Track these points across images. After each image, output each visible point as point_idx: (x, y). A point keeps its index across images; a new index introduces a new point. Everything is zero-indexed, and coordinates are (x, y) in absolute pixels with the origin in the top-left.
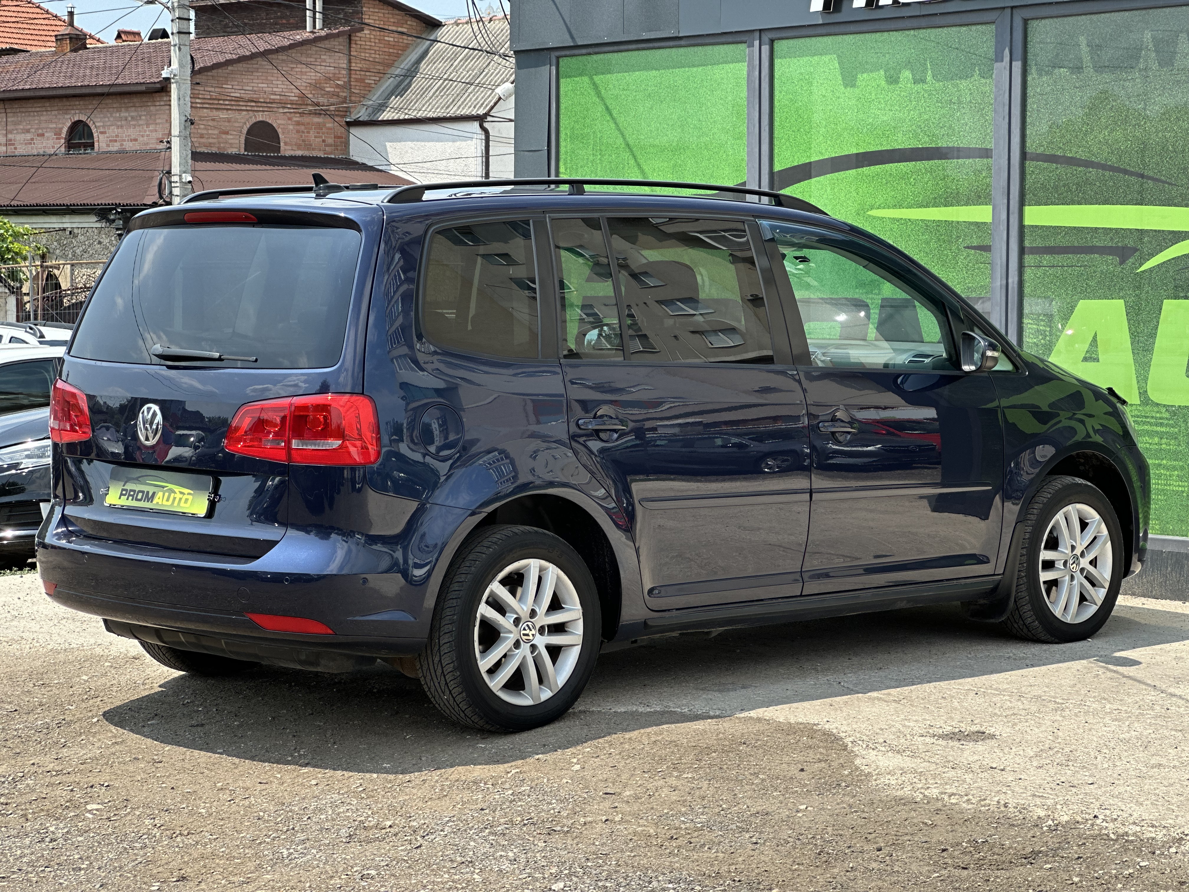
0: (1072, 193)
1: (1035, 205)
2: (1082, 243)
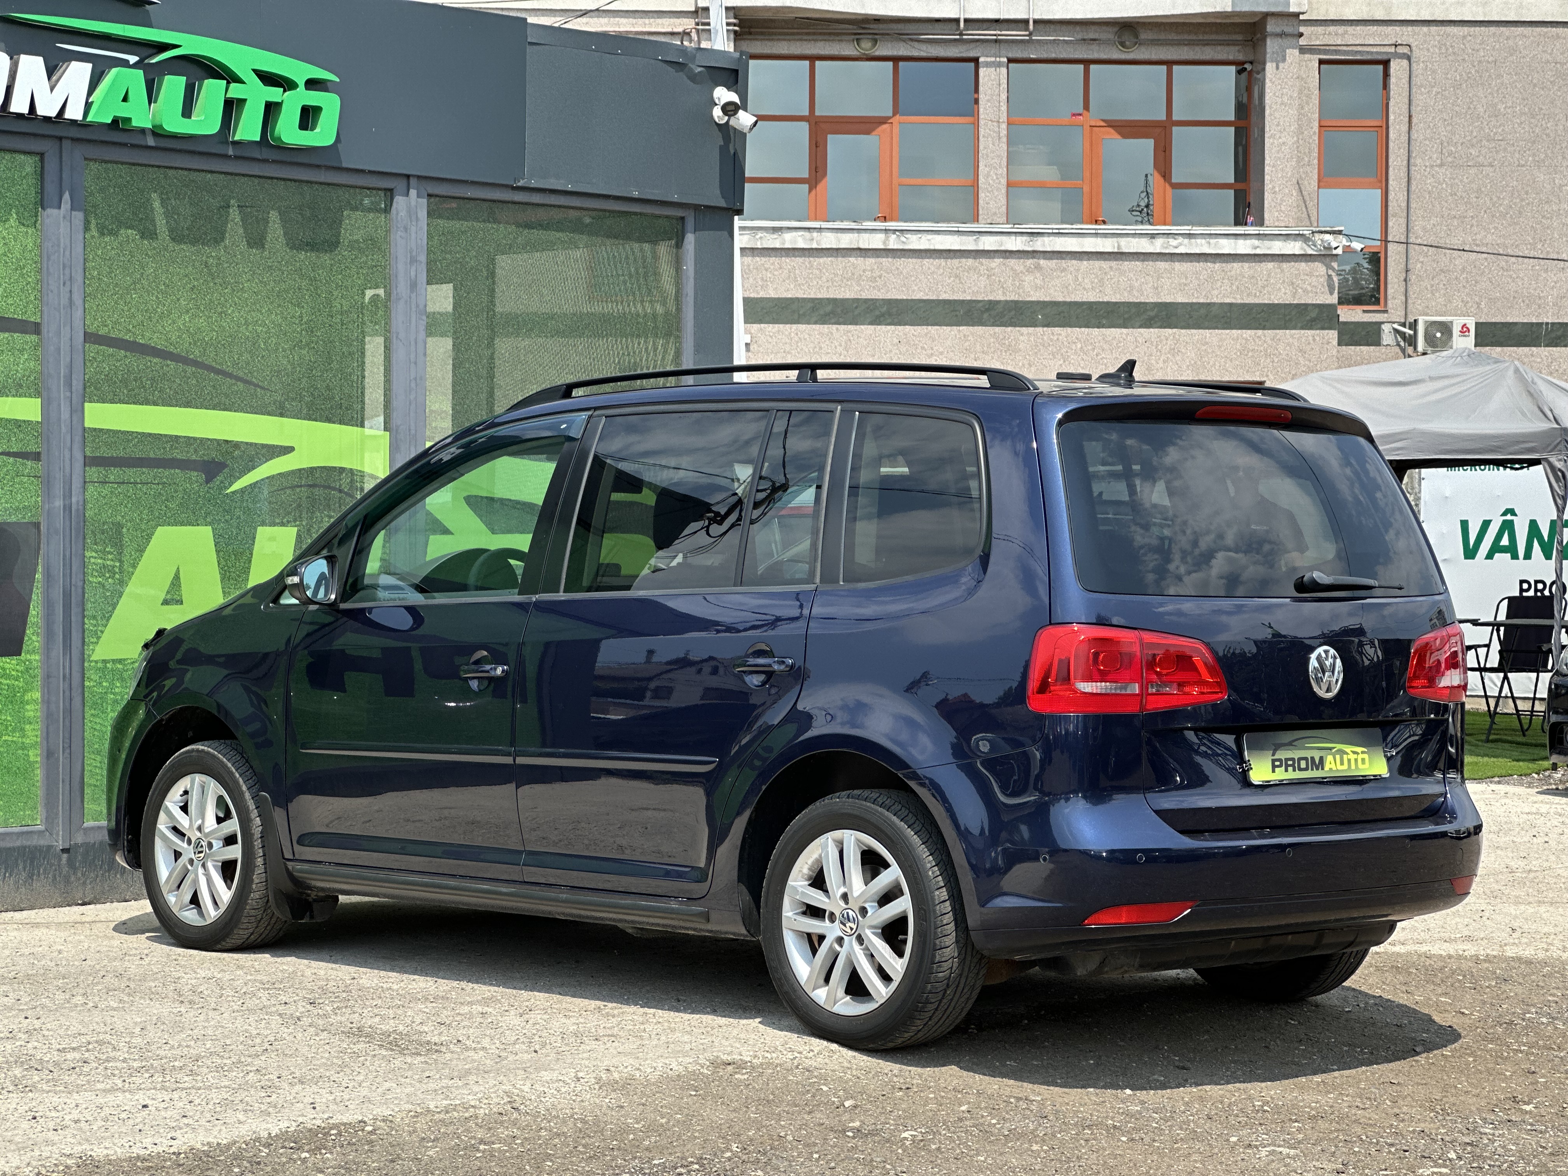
1: (98, 402)
2: (159, 454)
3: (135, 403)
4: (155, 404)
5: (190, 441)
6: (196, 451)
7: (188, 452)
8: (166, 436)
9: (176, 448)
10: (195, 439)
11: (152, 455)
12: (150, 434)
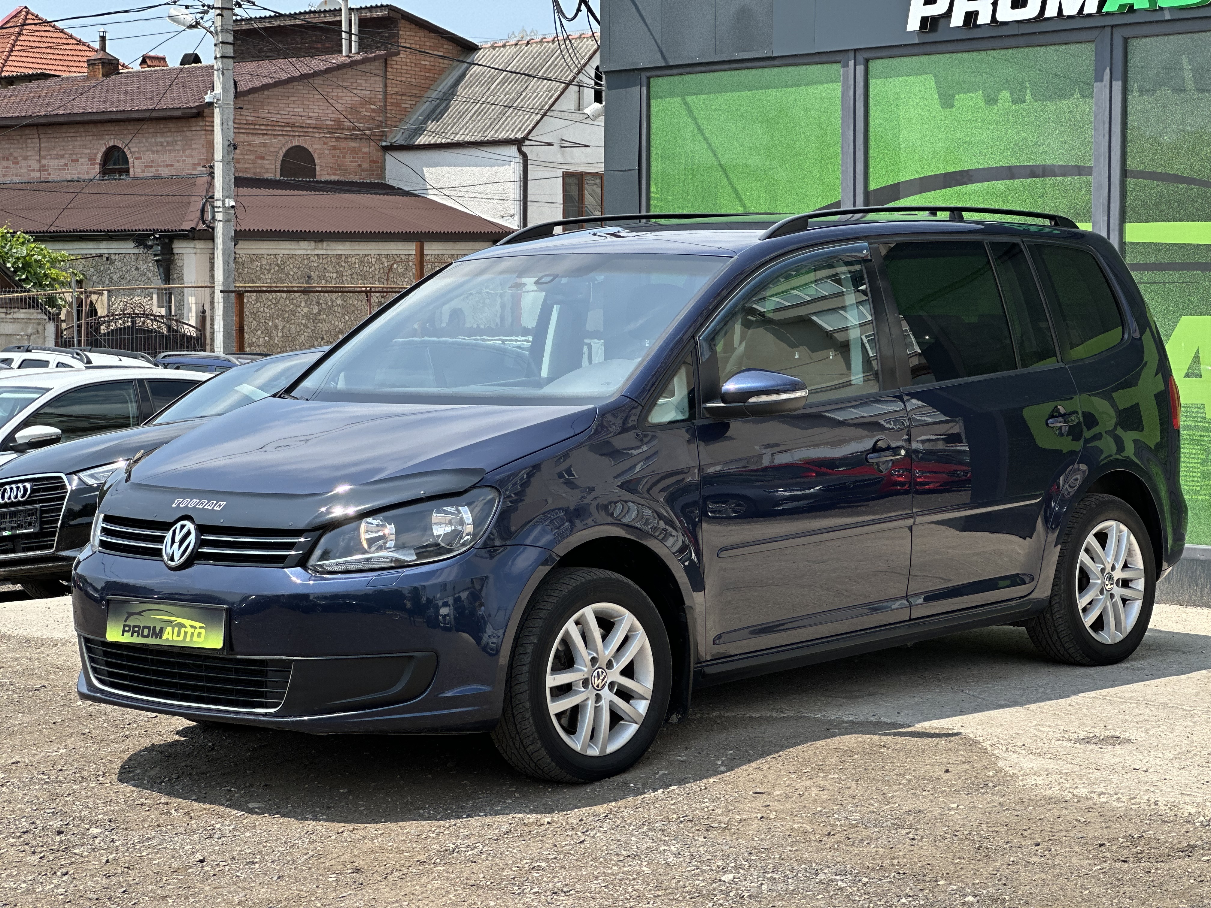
0: (1173, 210)
1: (1136, 222)
2: (1184, 260)
3: (1164, 221)
4: (1181, 220)
8: (1189, 245)
9: (1198, 254)
11: (1178, 261)
12: (1176, 244)
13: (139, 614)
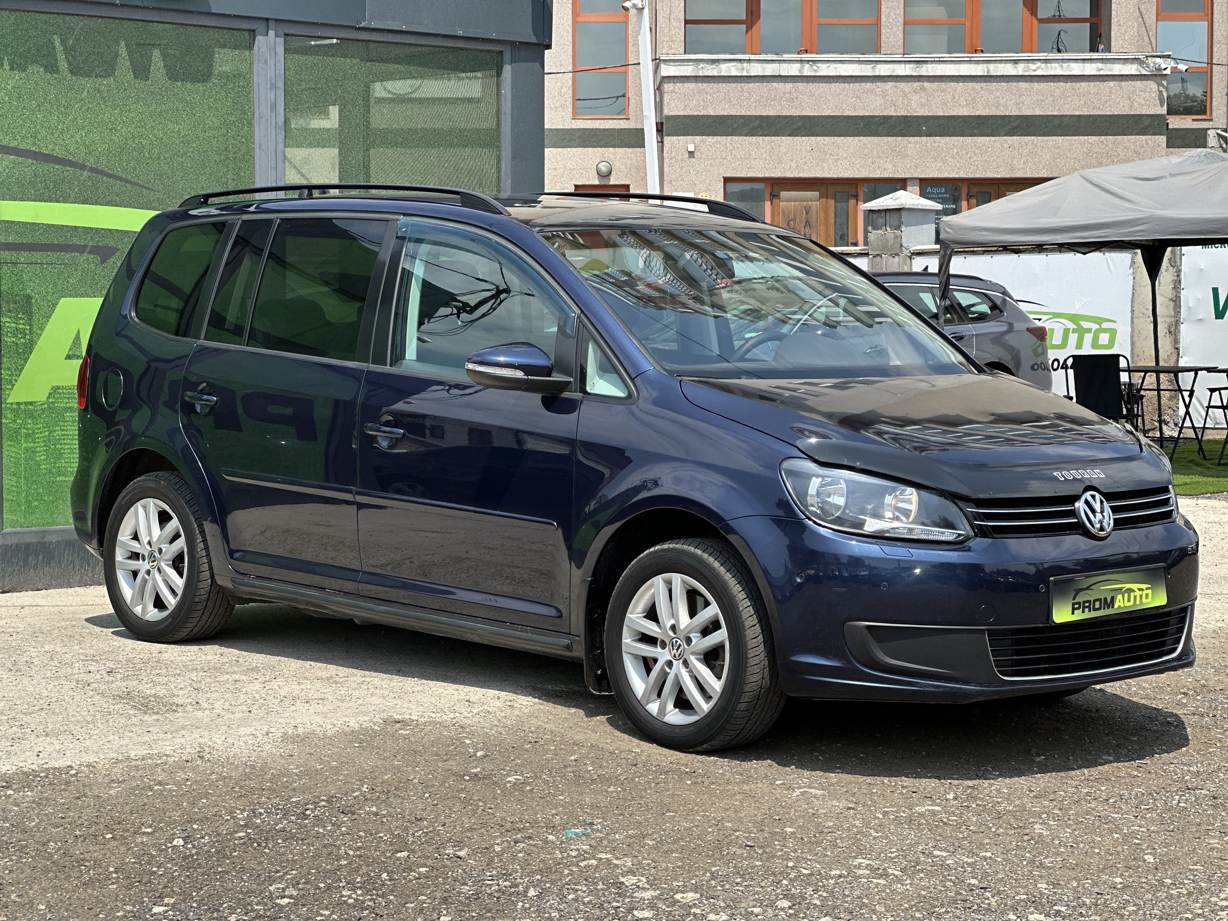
0: (49, 191)
1: (10, 200)
2: (62, 241)
3: (40, 201)
4: (57, 201)
5: (87, 230)
6: (92, 238)
7: (85, 239)
8: (67, 226)
9: (76, 236)
10: (91, 229)
11: (56, 242)
12: (53, 225)
13: (1088, 588)
